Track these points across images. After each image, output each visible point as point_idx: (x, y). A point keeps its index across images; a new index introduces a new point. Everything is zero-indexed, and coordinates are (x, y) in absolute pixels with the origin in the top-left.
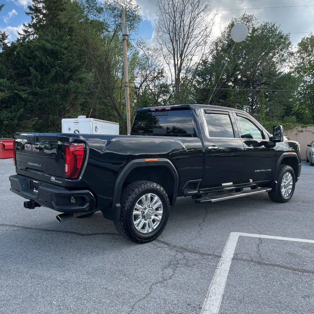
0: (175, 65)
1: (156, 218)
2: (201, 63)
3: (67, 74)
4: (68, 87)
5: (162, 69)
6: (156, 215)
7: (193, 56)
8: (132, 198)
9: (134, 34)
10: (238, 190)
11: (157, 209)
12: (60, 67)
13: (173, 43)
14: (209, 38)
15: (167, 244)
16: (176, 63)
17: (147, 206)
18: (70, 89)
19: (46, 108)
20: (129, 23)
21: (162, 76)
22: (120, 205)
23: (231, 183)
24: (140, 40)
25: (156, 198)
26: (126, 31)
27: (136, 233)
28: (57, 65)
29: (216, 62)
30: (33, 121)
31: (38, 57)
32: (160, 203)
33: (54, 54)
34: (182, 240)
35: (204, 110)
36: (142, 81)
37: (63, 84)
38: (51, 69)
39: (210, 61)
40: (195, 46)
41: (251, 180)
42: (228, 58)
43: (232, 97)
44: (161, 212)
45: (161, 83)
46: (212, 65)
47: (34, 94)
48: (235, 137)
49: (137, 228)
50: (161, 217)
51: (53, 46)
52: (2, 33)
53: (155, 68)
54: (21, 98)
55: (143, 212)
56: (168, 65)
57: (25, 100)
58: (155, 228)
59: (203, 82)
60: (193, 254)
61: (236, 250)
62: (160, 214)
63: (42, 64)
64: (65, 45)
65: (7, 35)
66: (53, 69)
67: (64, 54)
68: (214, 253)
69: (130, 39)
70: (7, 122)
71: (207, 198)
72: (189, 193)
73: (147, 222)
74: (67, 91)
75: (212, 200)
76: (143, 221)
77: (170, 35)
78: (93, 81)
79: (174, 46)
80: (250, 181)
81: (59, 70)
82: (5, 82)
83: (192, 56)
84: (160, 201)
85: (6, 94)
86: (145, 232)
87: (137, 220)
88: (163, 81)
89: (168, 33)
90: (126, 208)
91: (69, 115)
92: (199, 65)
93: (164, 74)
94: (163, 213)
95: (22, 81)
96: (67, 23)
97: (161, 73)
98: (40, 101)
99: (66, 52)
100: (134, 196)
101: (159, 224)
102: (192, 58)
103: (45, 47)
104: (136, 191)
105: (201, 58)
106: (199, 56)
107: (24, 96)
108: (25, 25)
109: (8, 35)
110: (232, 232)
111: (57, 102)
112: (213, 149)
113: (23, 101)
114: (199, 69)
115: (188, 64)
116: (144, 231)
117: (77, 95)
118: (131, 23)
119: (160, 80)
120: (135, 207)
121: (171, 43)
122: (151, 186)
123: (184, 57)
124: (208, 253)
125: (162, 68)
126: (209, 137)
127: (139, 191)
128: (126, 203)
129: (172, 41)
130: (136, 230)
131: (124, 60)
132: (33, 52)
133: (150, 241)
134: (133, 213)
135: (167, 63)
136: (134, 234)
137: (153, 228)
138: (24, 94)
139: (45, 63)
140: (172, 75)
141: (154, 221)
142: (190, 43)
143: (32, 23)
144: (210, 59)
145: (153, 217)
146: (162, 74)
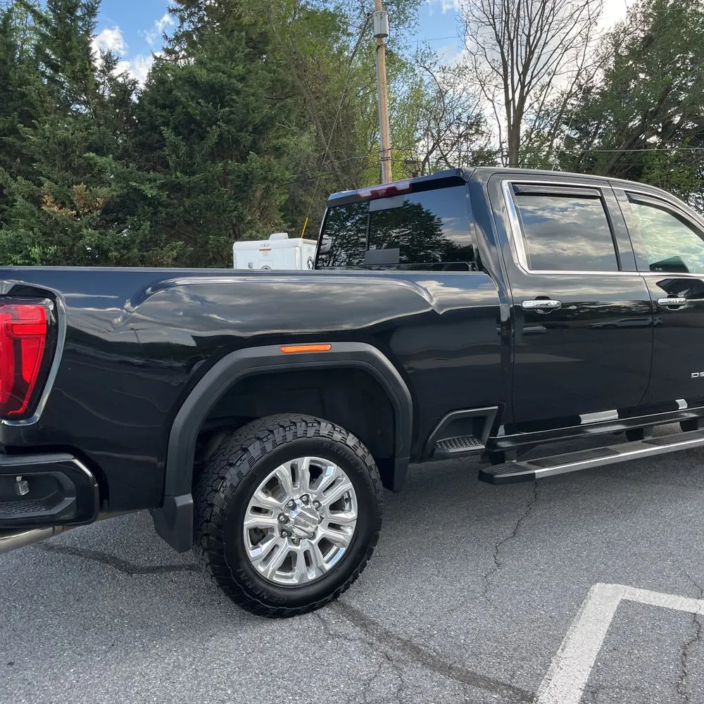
0: (508, 103)
1: (332, 534)
2: (574, 91)
3: (246, 138)
4: (247, 168)
5: (478, 115)
6: (333, 526)
7: (554, 74)
8: (239, 474)
9: (407, 34)
10: (634, 435)
11: (337, 506)
12: (228, 122)
13: (502, 48)
14: (595, 27)
15: (364, 626)
16: (510, 97)
17: (301, 498)
18: (251, 172)
19: (200, 218)
20: (395, 8)
21: (477, 131)
22: (192, 501)
23: (613, 414)
24: (424, 49)
25: (331, 470)
26: (382, 26)
27: (256, 588)
28: (222, 118)
29: (614, 87)
30: (172, 250)
31: (181, 103)
32: (346, 486)
33: (216, 94)
34: (417, 611)
35: (513, 183)
36: (430, 148)
37: (237, 161)
38: (208, 129)
39: (599, 86)
40: (559, 51)
41: (682, 404)
42: (647, 74)
43: (657, 172)
44: (350, 515)
45: (475, 147)
46: (603, 94)
47: (175, 188)
48: (620, 270)
49: (261, 569)
50: (350, 531)
51: (212, 75)
52: (105, 54)
53: (460, 115)
54: (145, 197)
55: (285, 516)
56: (491, 103)
57: (154, 203)
58: (328, 567)
59: (579, 141)
60: (438, 676)
61: (596, 670)
62: (347, 521)
63: (190, 119)
64: (240, 69)
65: (115, 58)
66: (214, 127)
67: (238, 92)
68: (512, 677)
69: (399, 49)
70: (116, 254)
71: (524, 463)
72: (452, 450)
73: (299, 548)
74: (247, 179)
75: (536, 471)
76: (285, 546)
77: (495, 29)
78: (311, 153)
79: (506, 54)
80: (678, 406)
81: (226, 129)
82: (110, 165)
83: (550, 77)
84: (346, 478)
85: (112, 190)
86: (295, 581)
87: (262, 544)
88: (478, 144)
89: (491, 24)
90: (217, 510)
91: (251, 234)
92: (568, 98)
93: (483, 128)
94: (359, 519)
95: (149, 162)
96: (255, 24)
97: (476, 124)
98: (187, 202)
99: (240, 86)
100: (245, 468)
101: (346, 552)
102: (550, 82)
103: (195, 77)
104: (255, 450)
105: (574, 79)
106: (570, 74)
107: (150, 192)
108: (166, 36)
109: (118, 59)
110: (598, 584)
111: (223, 205)
112: (539, 308)
113: (149, 205)
114: (569, 107)
115: (542, 99)
116: (291, 577)
117: (268, 186)
118: (398, 7)
119: (472, 142)
120: (252, 503)
121: (498, 48)
122: (311, 432)
123: (532, 78)
124: (491, 676)
125: (477, 111)
126: (526, 268)
127: (263, 450)
128: (217, 491)
129: (499, 42)
130: (255, 578)
131: (380, 97)
132: (170, 91)
133: (311, 609)
134: (245, 523)
135: (488, 99)
136: (250, 592)
137: (321, 569)
138: (151, 188)
139: (196, 114)
140: (500, 127)
141: (325, 544)
142: (545, 43)
143: (180, 31)
144: (599, 79)
145: (322, 532)
146: (479, 126)
